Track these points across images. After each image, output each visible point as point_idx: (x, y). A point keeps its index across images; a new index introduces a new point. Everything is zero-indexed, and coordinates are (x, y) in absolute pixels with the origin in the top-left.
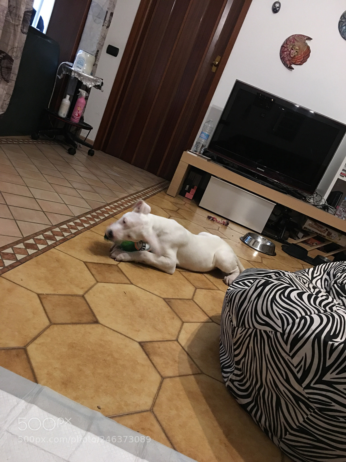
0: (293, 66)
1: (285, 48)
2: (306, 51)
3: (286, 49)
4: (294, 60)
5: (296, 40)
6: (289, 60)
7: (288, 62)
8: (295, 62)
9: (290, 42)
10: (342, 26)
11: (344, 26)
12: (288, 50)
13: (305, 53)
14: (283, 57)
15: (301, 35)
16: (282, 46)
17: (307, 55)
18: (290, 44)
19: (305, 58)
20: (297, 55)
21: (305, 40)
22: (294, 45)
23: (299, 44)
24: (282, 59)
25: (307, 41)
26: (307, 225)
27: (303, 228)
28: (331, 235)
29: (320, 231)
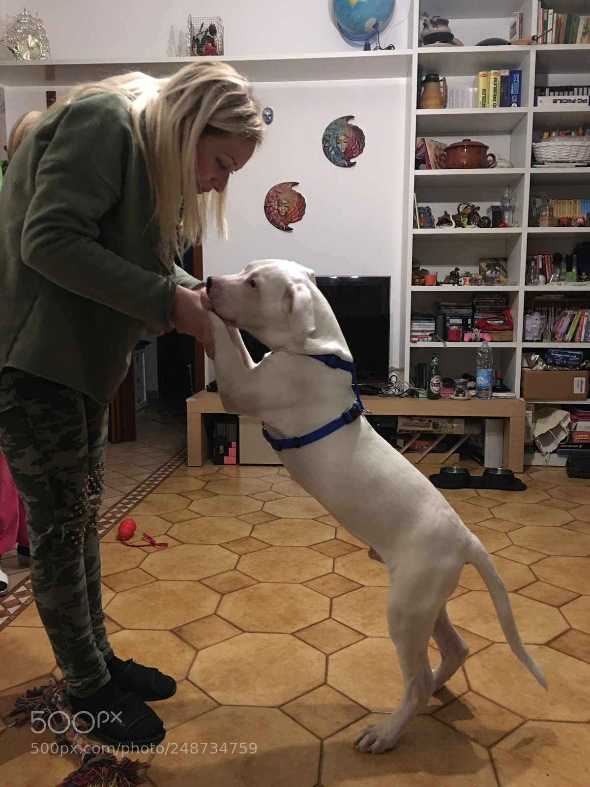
0: (291, 225)
1: (269, 207)
2: (298, 201)
3: (271, 209)
4: (288, 218)
5: (279, 193)
6: (281, 220)
7: (281, 223)
8: (291, 220)
9: (272, 197)
10: (328, 152)
11: (332, 151)
12: (274, 208)
13: (298, 204)
14: (272, 219)
15: (283, 183)
16: (265, 207)
17: (302, 204)
18: (273, 201)
19: (301, 210)
20: (289, 210)
21: (291, 188)
22: (280, 200)
23: (285, 196)
24: (272, 222)
25: (294, 188)
26: (400, 426)
27: (398, 431)
28: (439, 426)
29: (422, 427)
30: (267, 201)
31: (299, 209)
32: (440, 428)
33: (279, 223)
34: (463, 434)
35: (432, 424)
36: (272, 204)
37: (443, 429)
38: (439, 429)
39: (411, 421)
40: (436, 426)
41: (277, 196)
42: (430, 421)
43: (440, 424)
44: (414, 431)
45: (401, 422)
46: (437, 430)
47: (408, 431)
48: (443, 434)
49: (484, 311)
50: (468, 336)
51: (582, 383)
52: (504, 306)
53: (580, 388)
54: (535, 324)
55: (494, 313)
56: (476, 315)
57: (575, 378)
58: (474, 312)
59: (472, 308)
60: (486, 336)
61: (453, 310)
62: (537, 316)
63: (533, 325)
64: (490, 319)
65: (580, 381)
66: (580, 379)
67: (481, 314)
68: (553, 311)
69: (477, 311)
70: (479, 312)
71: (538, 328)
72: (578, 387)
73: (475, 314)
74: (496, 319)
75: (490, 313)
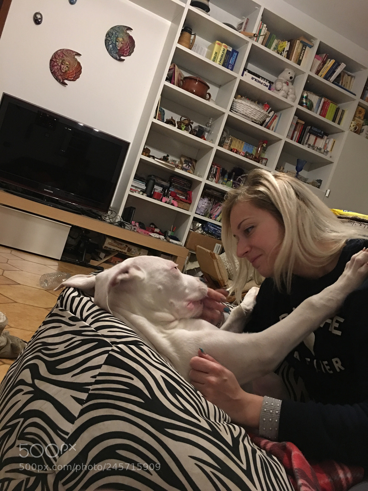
0: (66, 81)
1: (55, 62)
2: (76, 67)
3: (56, 63)
5: (65, 55)
9: (59, 56)
10: (108, 44)
11: (111, 44)
12: (58, 64)
13: (76, 68)
14: (54, 71)
15: (69, 50)
16: (51, 60)
17: (79, 71)
18: (59, 58)
19: (77, 74)
20: (68, 70)
21: (74, 56)
22: (64, 60)
23: (68, 59)
24: (53, 73)
25: (76, 57)
26: (107, 244)
27: (104, 247)
28: (131, 251)
29: (121, 249)
30: (54, 57)
31: (76, 73)
33: (58, 76)
36: (57, 60)
37: (133, 254)
39: (114, 243)
41: (62, 57)
42: (127, 246)
45: (108, 241)
47: (110, 249)
49: (176, 187)
50: (165, 199)
51: (219, 248)
52: (188, 189)
54: (204, 205)
55: (181, 191)
56: (171, 189)
57: (217, 244)
58: (170, 186)
59: (170, 183)
60: (175, 203)
63: (203, 205)
67: (174, 189)
71: (205, 207)
72: (216, 249)
74: (182, 195)
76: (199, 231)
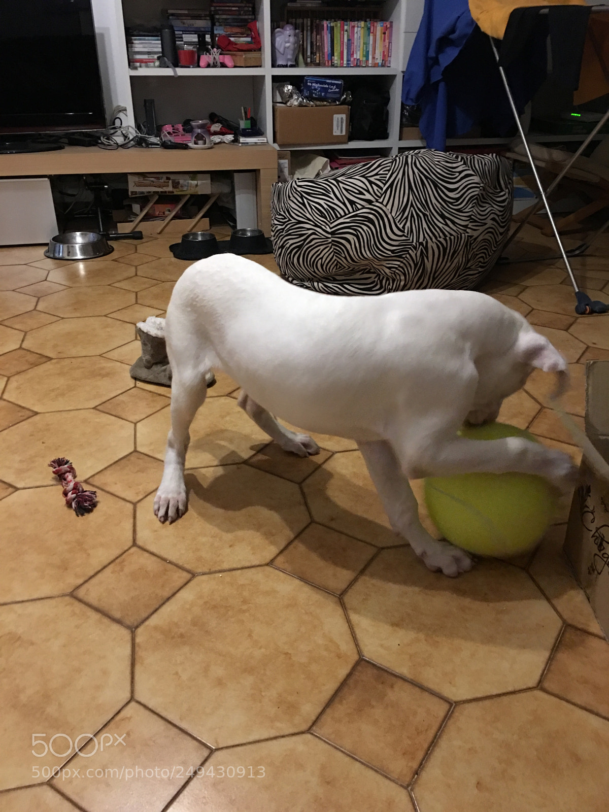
26: (134, 186)
27: (130, 194)
28: (180, 186)
29: (159, 187)
32: (182, 187)
34: (210, 193)
35: (170, 181)
37: (185, 189)
38: (181, 189)
39: (144, 180)
40: (176, 185)
42: (168, 178)
43: (181, 182)
44: (149, 192)
45: (131, 180)
46: (178, 190)
47: (143, 193)
48: (186, 195)
49: (226, 23)
50: (205, 59)
51: (342, 122)
52: (250, 17)
53: (340, 128)
54: (289, 42)
55: (238, 26)
56: (216, 30)
57: (335, 115)
58: (213, 24)
59: (210, 19)
60: (227, 60)
61: (185, 21)
62: (289, 31)
63: (286, 43)
64: (235, 35)
65: (340, 120)
66: (340, 116)
67: (222, 28)
68: (309, 24)
69: (217, 24)
70: (220, 25)
71: (292, 47)
72: (338, 127)
73: (215, 28)
74: (242, 34)
75: (234, 26)
76: (295, 101)
